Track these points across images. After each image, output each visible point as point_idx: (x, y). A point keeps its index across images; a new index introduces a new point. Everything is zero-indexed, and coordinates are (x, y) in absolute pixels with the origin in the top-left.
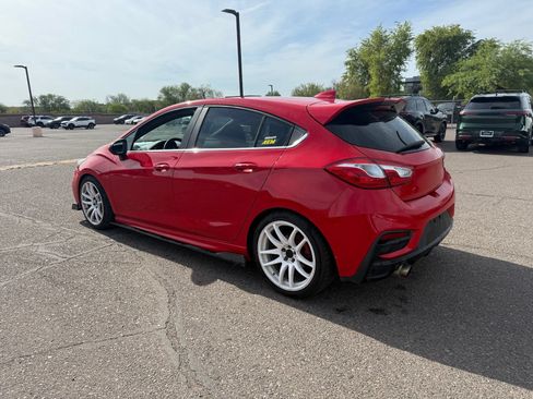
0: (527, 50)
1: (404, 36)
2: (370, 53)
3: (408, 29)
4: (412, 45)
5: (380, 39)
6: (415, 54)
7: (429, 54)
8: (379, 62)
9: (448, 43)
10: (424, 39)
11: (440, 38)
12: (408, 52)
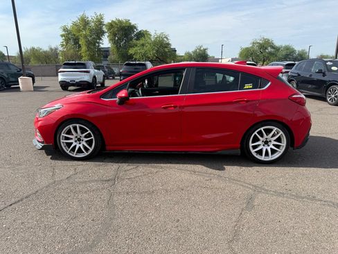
0: (167, 38)
1: (100, 22)
2: (79, 31)
3: (102, 18)
4: (105, 29)
5: (85, 22)
6: (107, 34)
7: (115, 35)
8: (85, 37)
9: (126, 30)
10: (111, 26)
11: (120, 26)
12: (103, 33)
